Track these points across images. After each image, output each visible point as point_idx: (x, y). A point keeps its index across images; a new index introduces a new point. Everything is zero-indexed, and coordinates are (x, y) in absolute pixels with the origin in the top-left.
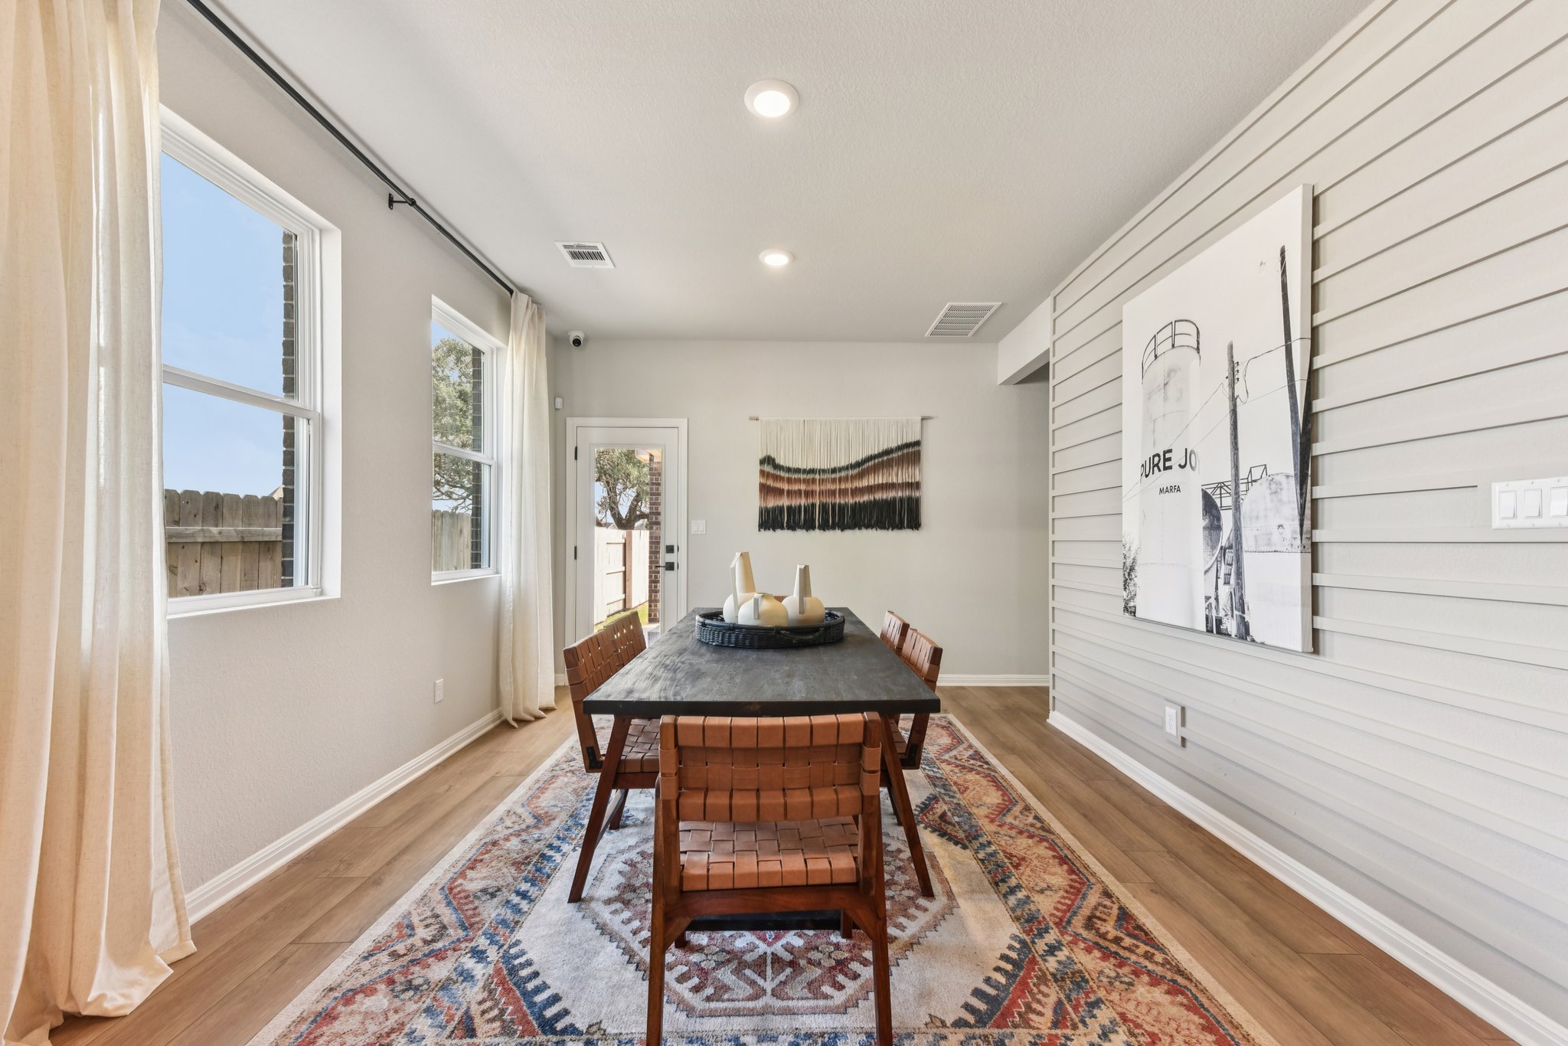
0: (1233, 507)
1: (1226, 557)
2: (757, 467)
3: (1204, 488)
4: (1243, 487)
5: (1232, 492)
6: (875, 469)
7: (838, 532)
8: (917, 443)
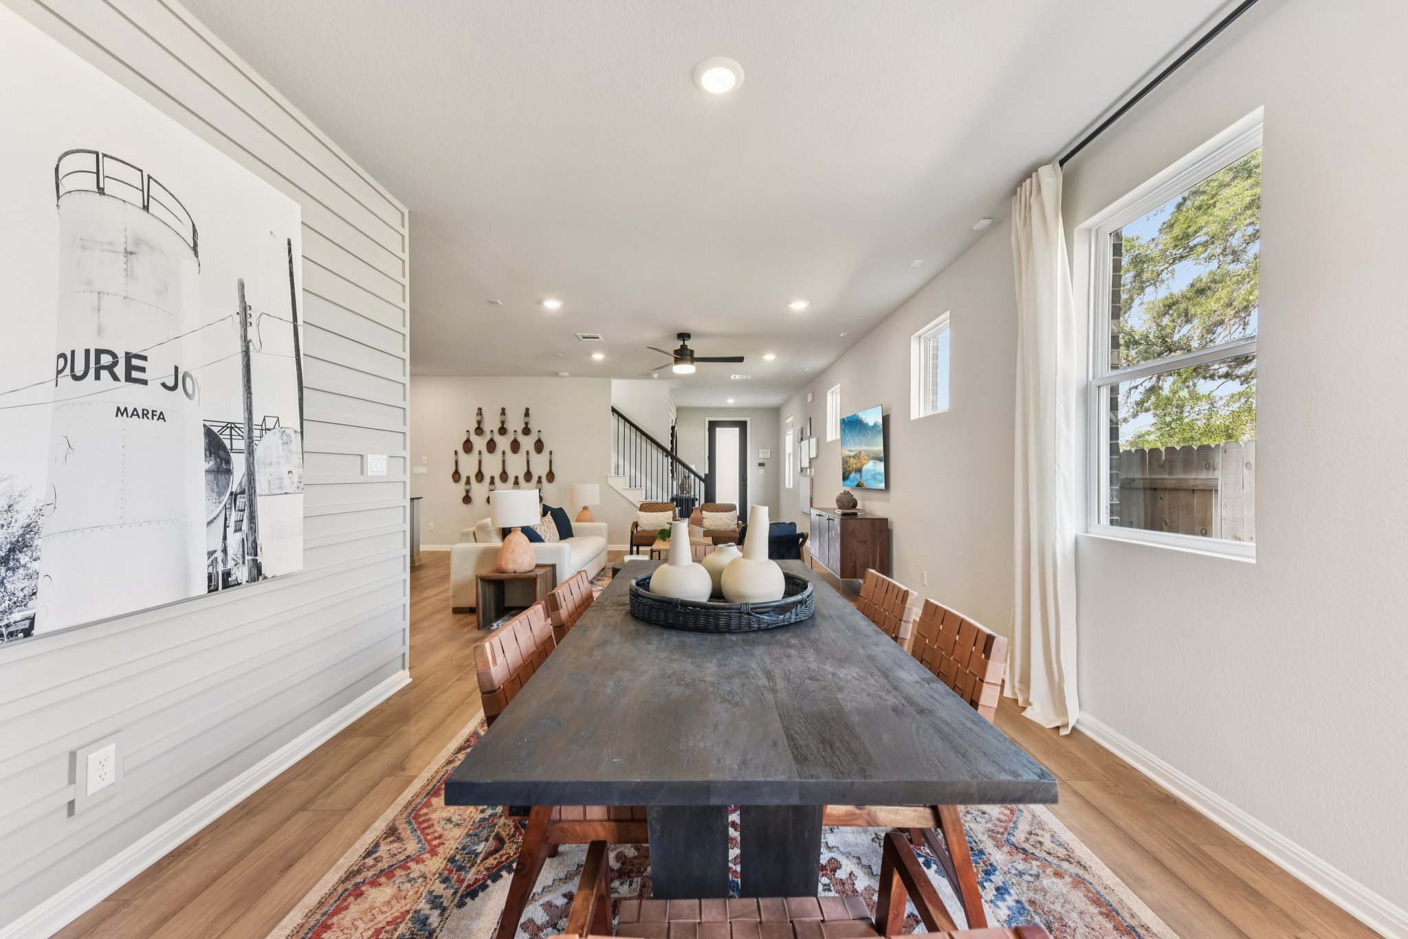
0: (246, 451)
1: (238, 503)
3: (207, 424)
4: (256, 433)
5: (246, 435)
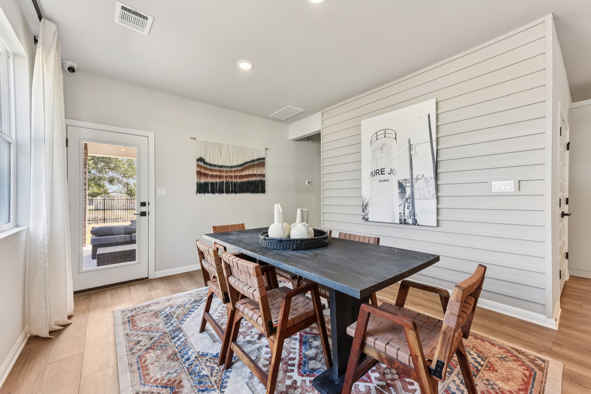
0: (411, 186)
1: (408, 201)
2: (195, 163)
3: (399, 180)
4: (414, 181)
5: (411, 182)
6: (248, 168)
7: (234, 194)
8: (264, 159)
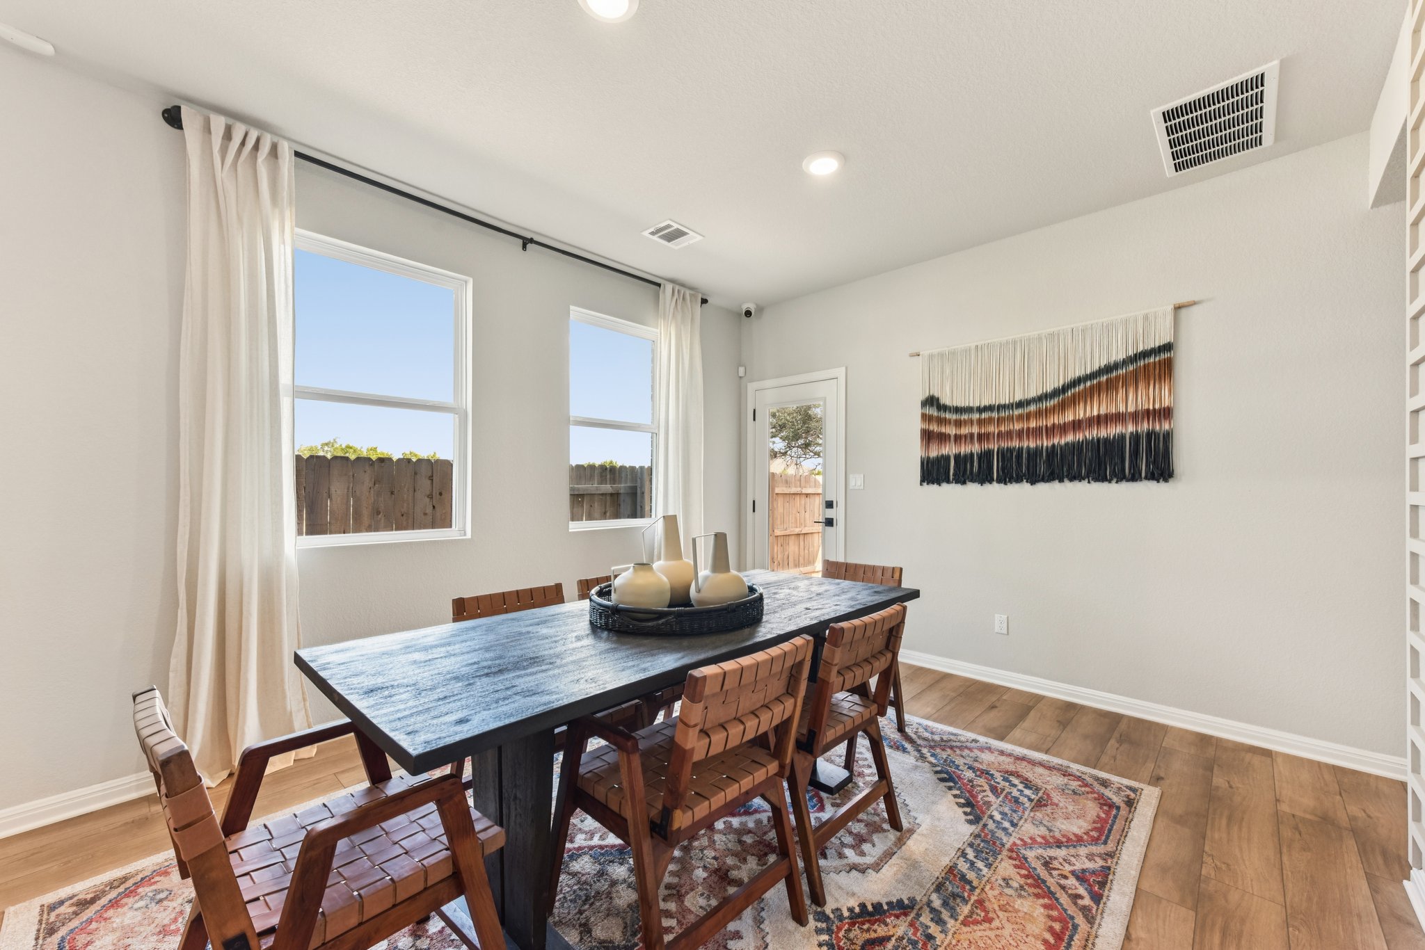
2: (917, 411)
7: (1025, 486)
8: (1168, 347)
